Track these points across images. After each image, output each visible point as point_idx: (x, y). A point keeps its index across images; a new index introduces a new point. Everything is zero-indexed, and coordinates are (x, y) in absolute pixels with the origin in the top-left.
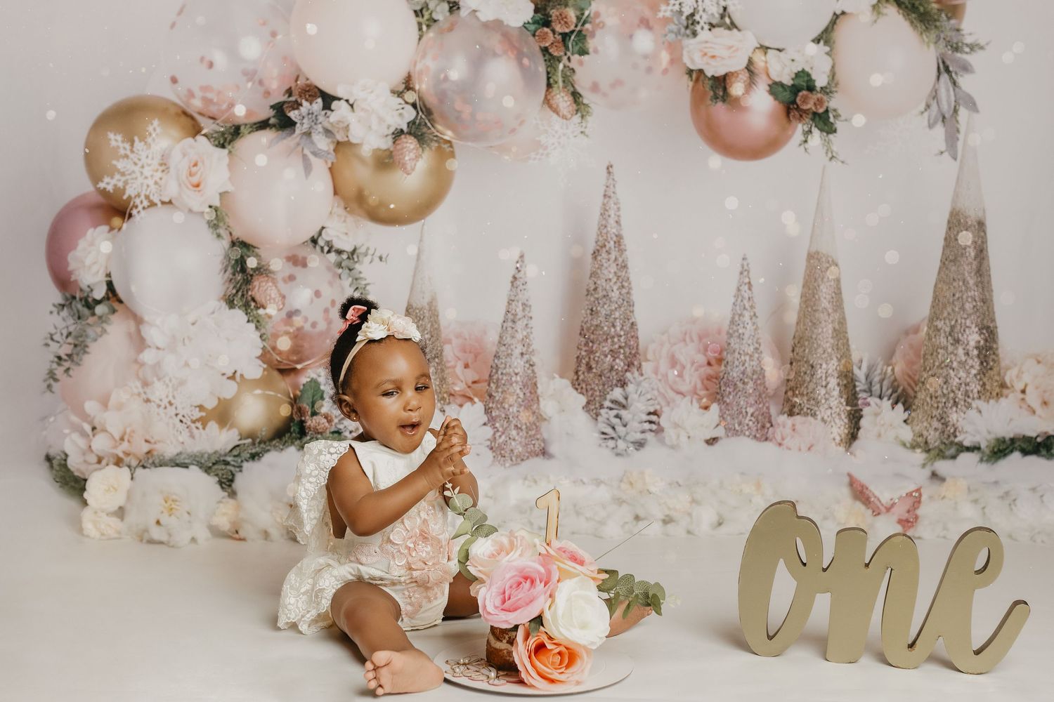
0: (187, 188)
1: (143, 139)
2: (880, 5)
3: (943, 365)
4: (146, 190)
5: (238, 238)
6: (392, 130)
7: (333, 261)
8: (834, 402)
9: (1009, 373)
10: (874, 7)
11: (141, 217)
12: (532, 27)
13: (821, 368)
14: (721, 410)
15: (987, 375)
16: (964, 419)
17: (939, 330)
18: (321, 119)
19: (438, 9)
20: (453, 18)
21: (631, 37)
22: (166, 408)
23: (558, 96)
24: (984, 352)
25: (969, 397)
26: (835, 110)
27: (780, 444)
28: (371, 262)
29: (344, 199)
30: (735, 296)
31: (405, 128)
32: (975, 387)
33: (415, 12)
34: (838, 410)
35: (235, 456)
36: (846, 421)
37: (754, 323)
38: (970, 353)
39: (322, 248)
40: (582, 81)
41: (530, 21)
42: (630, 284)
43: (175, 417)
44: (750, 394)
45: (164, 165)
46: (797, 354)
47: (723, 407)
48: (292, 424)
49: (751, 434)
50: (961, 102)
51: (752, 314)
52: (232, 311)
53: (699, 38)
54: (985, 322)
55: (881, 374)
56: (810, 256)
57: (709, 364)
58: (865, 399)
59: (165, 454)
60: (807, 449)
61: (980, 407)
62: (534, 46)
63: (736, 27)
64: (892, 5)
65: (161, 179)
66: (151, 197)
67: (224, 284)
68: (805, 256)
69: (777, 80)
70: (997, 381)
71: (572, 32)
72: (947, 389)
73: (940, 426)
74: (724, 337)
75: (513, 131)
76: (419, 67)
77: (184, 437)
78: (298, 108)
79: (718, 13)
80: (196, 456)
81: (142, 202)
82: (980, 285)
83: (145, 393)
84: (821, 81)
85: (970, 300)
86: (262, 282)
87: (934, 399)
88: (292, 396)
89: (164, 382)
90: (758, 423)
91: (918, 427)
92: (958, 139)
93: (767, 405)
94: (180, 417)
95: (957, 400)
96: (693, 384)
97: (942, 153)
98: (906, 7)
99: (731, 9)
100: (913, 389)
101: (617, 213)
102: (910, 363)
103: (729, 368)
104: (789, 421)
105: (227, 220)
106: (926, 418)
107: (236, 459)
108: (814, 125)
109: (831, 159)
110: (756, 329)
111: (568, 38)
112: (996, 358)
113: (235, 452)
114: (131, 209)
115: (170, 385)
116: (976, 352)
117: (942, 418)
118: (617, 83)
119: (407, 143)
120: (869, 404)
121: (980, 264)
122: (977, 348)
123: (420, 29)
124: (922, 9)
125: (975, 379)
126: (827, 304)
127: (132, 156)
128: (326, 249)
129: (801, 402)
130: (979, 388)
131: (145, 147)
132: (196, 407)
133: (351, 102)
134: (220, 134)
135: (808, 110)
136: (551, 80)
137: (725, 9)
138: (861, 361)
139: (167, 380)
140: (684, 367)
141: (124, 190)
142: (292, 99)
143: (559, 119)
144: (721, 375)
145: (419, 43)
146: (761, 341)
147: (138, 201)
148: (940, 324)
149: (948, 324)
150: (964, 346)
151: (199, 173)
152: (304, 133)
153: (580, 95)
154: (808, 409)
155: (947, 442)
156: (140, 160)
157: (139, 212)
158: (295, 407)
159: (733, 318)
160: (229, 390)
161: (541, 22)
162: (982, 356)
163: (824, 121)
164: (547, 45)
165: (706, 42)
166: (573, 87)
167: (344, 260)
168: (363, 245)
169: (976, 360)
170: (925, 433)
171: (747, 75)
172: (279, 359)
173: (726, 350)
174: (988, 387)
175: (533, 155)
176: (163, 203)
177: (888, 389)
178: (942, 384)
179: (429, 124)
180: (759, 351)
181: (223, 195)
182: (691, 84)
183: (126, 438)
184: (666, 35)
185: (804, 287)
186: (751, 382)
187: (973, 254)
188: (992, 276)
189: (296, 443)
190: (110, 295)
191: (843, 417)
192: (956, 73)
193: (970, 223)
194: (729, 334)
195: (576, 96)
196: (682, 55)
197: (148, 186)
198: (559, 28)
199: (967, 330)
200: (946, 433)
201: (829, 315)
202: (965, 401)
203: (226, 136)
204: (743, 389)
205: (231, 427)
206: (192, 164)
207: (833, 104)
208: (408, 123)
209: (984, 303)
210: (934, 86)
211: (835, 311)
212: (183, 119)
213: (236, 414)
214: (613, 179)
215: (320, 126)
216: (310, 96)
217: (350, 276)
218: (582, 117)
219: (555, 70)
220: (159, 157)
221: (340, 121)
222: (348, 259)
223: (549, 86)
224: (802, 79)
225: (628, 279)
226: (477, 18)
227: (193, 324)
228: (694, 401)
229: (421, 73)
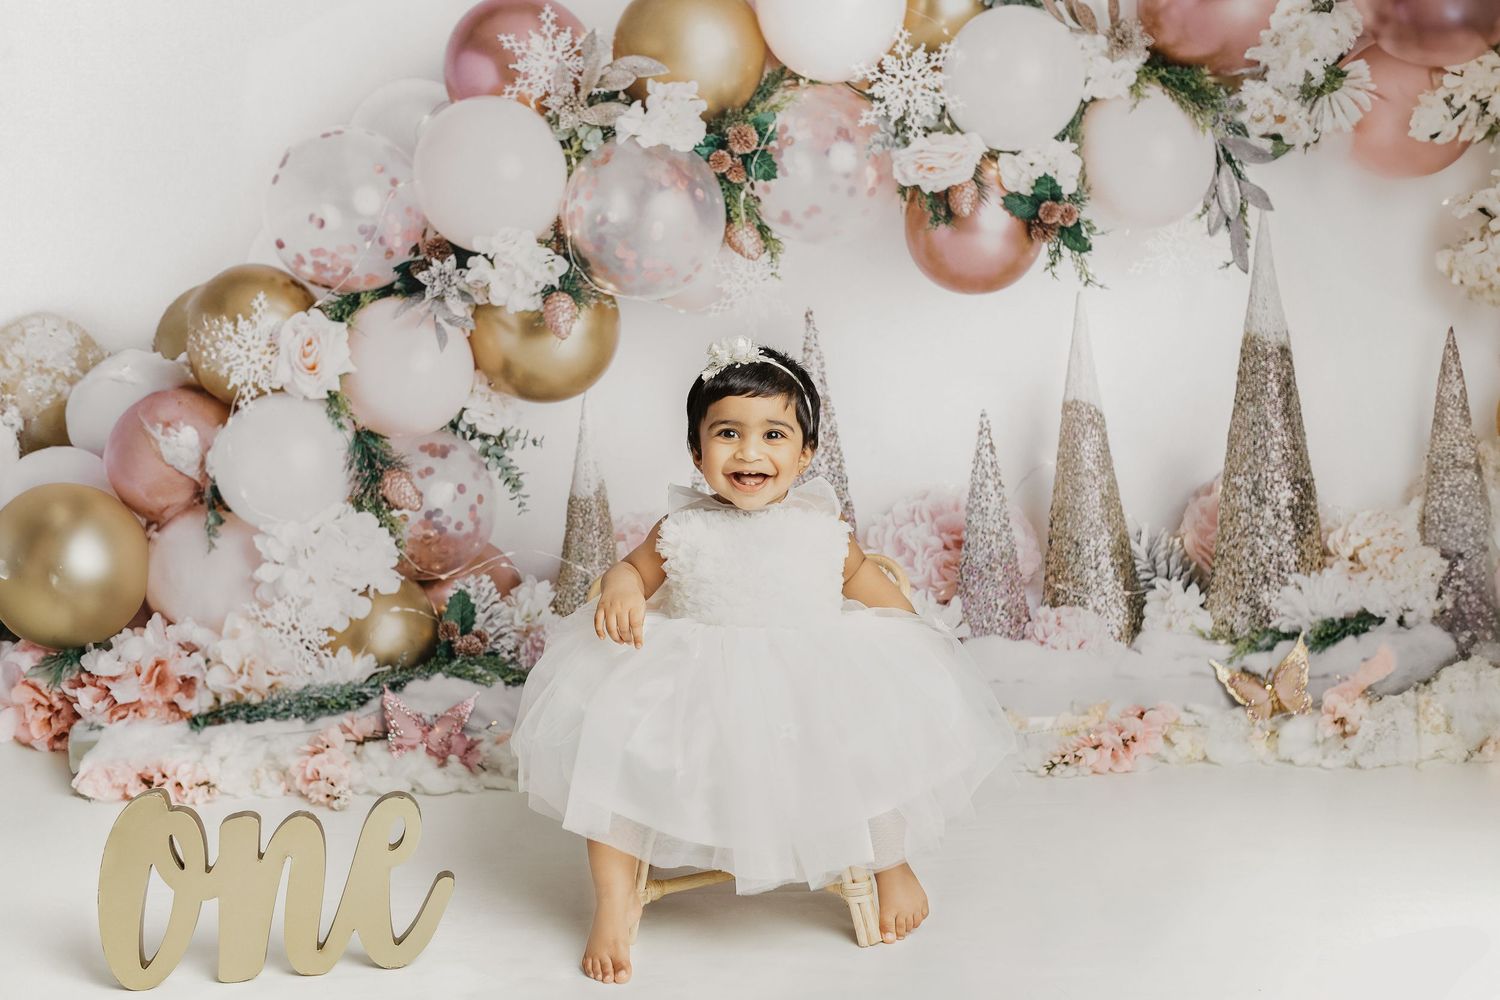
0: (301, 370)
1: (247, 317)
2: (1140, 85)
3: (1247, 532)
4: (254, 377)
5: (363, 428)
6: (541, 287)
7: (478, 449)
8: (1108, 588)
9: (1331, 536)
10: (1132, 88)
11: (248, 409)
12: (705, 151)
13: (1088, 545)
14: (964, 605)
15: (1305, 541)
16: (1278, 598)
17: (1238, 489)
18: (455, 279)
19: (589, 137)
20: (608, 147)
21: (827, 153)
22: (289, 633)
23: (741, 232)
24: (1299, 511)
25: (1283, 570)
26: (1088, 222)
27: (1042, 643)
28: (523, 447)
29: (487, 373)
30: (974, 462)
31: (557, 284)
32: (1291, 558)
33: (562, 142)
34: (1114, 595)
35: (372, 687)
36: (1126, 609)
37: (1000, 494)
38: (1282, 515)
39: (464, 434)
40: (770, 212)
41: (703, 143)
42: (841, 455)
43: (299, 643)
44: (999, 583)
45: (273, 346)
46: (1057, 529)
47: (967, 600)
48: (438, 646)
49: (1003, 631)
50: (1249, 198)
51: (997, 483)
52: (361, 514)
53: (911, 146)
54: (1299, 473)
55: (1166, 548)
56: (1067, 407)
57: (946, 548)
58: (1149, 580)
59: (291, 688)
60: (1077, 646)
61: (1299, 582)
62: (709, 173)
63: (959, 130)
64: (1155, 84)
65: (270, 362)
66: (260, 386)
67: (349, 483)
68: (1060, 407)
69: (1013, 190)
70: (1318, 548)
71: (755, 152)
72: (1255, 562)
73: (1249, 610)
74: (963, 513)
75: (687, 279)
76: (570, 208)
77: (312, 666)
78: (427, 269)
79: (935, 114)
80: (326, 689)
81: (249, 392)
82: (1289, 427)
83: (264, 616)
84: (1068, 187)
85: (1276, 447)
86: (394, 478)
87: (1237, 575)
88: (436, 612)
89: (286, 602)
90: (1011, 617)
91: (1220, 613)
92: (1248, 246)
93: (1022, 594)
94: (306, 643)
95: (1268, 575)
96: (927, 573)
97: (1228, 264)
98: (1174, 85)
99: (950, 108)
100: (1210, 565)
101: (822, 370)
102: (1203, 533)
103: (971, 551)
104: (1053, 614)
105: (349, 407)
106: (1230, 598)
107: (373, 690)
108: (1062, 242)
109: (1086, 284)
110: (1002, 501)
111: (749, 160)
112: (1315, 519)
113: (372, 683)
114: (238, 401)
115: (293, 605)
116: (1289, 513)
117: (1251, 599)
118: (814, 210)
119: (559, 301)
120: (1153, 587)
121: (1288, 401)
122: (1290, 507)
123: (569, 163)
124: (1194, 85)
125: (1290, 547)
126: (1092, 464)
127: (235, 337)
128: (469, 434)
129: (1066, 589)
130: (1297, 559)
131: (251, 326)
132: (323, 630)
133: (490, 257)
134: (336, 305)
135: (1054, 224)
136: (732, 213)
137: (943, 108)
138: (1140, 533)
139: (289, 599)
140: (914, 554)
141: (228, 377)
142: (420, 258)
143: (745, 260)
144: (962, 560)
145: (568, 180)
146: (1008, 516)
147: (245, 391)
148: (1239, 481)
149: (1250, 480)
150: (1273, 506)
151: (314, 354)
152: (436, 298)
153: (769, 229)
154: (1075, 596)
155: (1259, 630)
156: (245, 341)
157: (246, 403)
158: (440, 626)
159: (973, 490)
160: (362, 608)
161: (715, 143)
162: (1296, 518)
163: (1075, 237)
164: (724, 171)
165: (922, 151)
166: (759, 219)
167: (490, 447)
168: (512, 427)
169: (1290, 523)
170: (1229, 619)
171: (975, 187)
172: (419, 569)
173: (966, 529)
174: (1307, 556)
175: (714, 306)
176: (274, 391)
177: (1177, 567)
178: (1248, 556)
179: (585, 278)
180: (1008, 529)
181: (343, 377)
182: (905, 204)
183: (245, 670)
184: (870, 147)
185: (1060, 446)
186: (999, 567)
187: (1276, 390)
188: (1303, 416)
189: (444, 669)
190: (216, 503)
191: (1121, 604)
192: (1240, 162)
193: (1270, 350)
194: (970, 511)
195: (763, 230)
196: (891, 170)
197: (256, 372)
198: (737, 150)
199: (1276, 485)
200: (1257, 618)
201: (1095, 478)
202: (1279, 575)
203: (344, 307)
204: (991, 576)
205: (367, 652)
206: (306, 343)
207: (1085, 214)
208: (560, 278)
209: (1296, 450)
210: (1213, 180)
211: (1103, 473)
212: (293, 290)
213: (371, 637)
214: (814, 329)
215: (454, 288)
216: (441, 253)
217: (498, 465)
218: (772, 255)
219: (736, 201)
220: (268, 337)
221: (478, 281)
222: (494, 447)
223: (729, 220)
224: (1044, 187)
225: (839, 449)
226: (637, 144)
227: (316, 532)
228: (930, 594)
229: (572, 216)
